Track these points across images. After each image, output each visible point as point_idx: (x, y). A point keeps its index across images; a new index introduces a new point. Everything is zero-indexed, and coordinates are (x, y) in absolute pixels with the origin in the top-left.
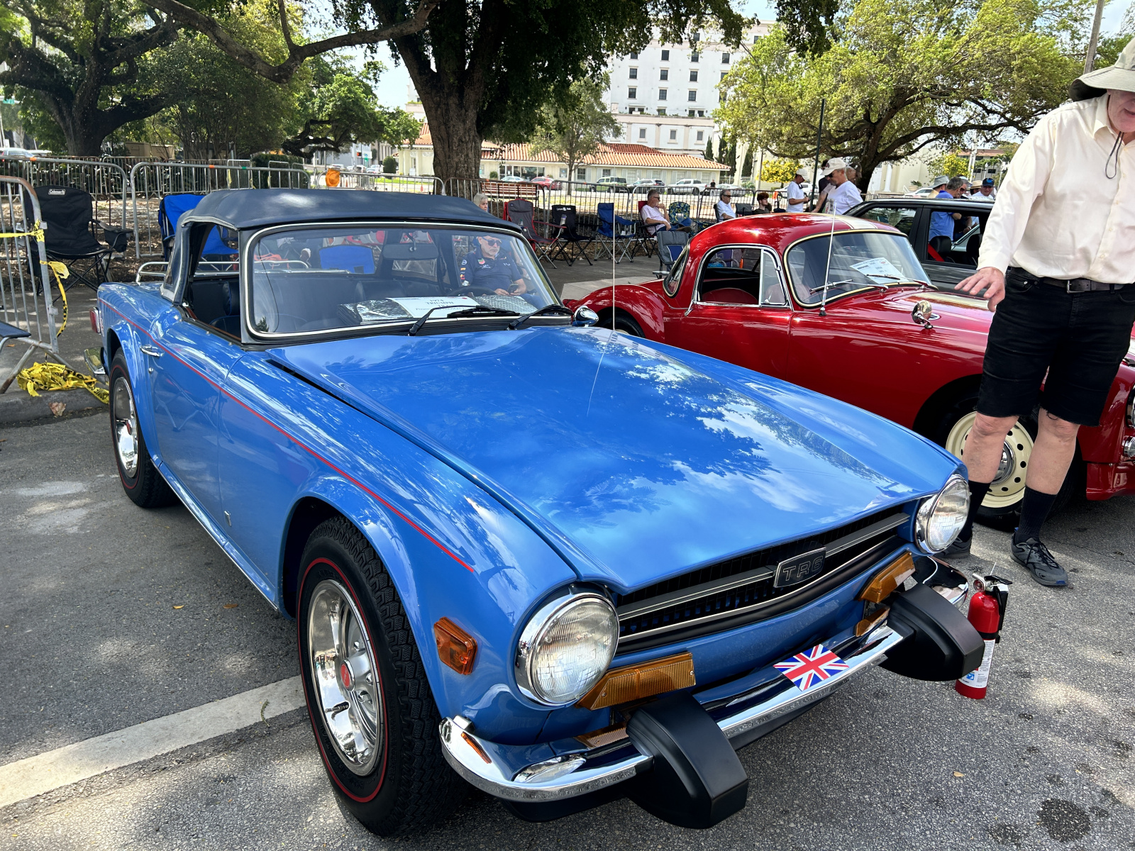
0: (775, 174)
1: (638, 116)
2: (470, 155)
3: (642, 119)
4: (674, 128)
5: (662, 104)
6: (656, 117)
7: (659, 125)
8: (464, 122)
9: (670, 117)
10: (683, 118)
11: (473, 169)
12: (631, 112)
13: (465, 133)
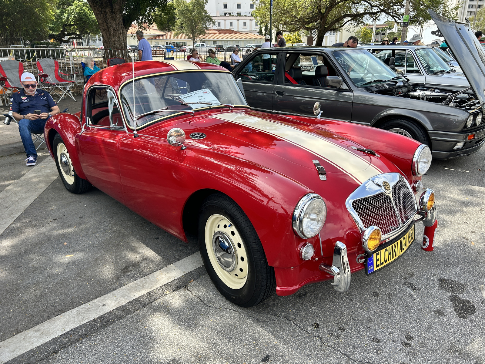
0: (289, 40)
1: (228, 16)
2: (120, 37)
3: (231, 18)
4: (245, 21)
5: (239, 10)
6: (237, 16)
7: (238, 20)
8: (115, 20)
9: (243, 16)
10: (249, 16)
11: (123, 44)
12: (225, 15)
13: (116, 26)
